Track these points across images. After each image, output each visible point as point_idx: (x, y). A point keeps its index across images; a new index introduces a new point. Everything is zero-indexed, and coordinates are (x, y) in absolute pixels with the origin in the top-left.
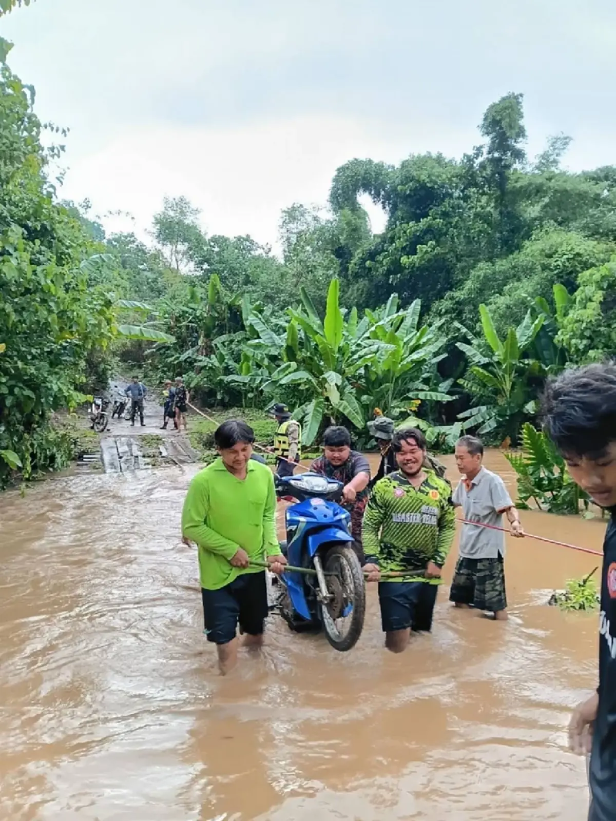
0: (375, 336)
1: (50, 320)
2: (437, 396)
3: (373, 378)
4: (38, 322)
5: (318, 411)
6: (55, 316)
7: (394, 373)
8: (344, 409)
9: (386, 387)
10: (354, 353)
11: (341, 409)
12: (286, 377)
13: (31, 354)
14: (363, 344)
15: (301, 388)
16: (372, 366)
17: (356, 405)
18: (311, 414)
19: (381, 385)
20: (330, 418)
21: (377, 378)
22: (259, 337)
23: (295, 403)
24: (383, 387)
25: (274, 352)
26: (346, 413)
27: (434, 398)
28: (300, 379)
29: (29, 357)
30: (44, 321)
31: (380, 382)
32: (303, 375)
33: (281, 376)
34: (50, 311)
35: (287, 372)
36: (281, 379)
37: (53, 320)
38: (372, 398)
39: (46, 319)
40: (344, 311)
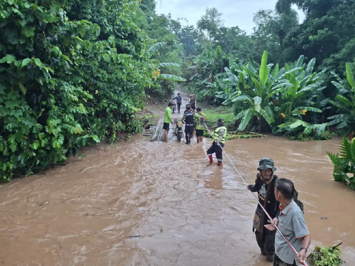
0: (285, 77)
1: (123, 77)
2: (314, 109)
3: (283, 98)
4: (117, 78)
5: (250, 115)
6: (125, 76)
7: (293, 98)
8: (263, 114)
9: (288, 103)
10: (273, 86)
11: (261, 114)
12: (235, 99)
13: (118, 90)
14: (279, 81)
15: (244, 102)
16: (282, 92)
17: (271, 112)
18: (246, 116)
19: (286, 102)
20: (257, 117)
21: (285, 99)
22: (228, 78)
23: (242, 109)
24: (286, 103)
25: (234, 84)
26: (263, 116)
27: (313, 110)
28: (243, 99)
29: (118, 92)
30: (120, 78)
31: (286, 100)
32: (245, 97)
34: (123, 73)
35: (236, 96)
36: (233, 99)
37: (124, 77)
38: (280, 108)
39: (121, 77)
40: (271, 65)
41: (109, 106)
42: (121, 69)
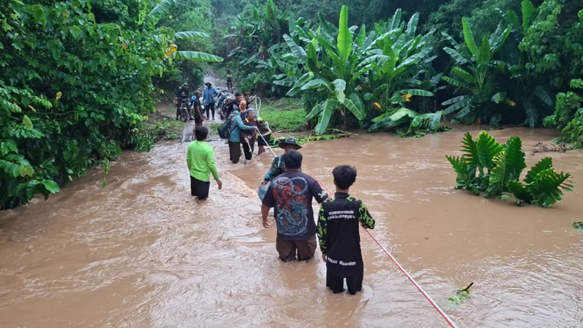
0: (376, 46)
1: (109, 64)
2: (422, 92)
3: (375, 79)
4: (100, 66)
5: (330, 109)
6: (114, 61)
7: (390, 76)
8: (350, 106)
9: (383, 87)
10: (360, 61)
11: (347, 106)
12: (305, 85)
13: (105, 86)
14: (368, 53)
15: (318, 90)
16: (374, 70)
17: (359, 102)
18: (324, 111)
19: (381, 84)
20: (340, 112)
21: (378, 80)
22: (290, 52)
23: (316, 101)
24: (381, 86)
25: (301, 62)
26: (350, 109)
27: (420, 94)
28: (317, 85)
29: (104, 89)
30: (105, 65)
31: (380, 82)
32: (320, 82)
33: (302, 84)
34: (110, 57)
35: (306, 80)
36: (302, 86)
37: (112, 64)
38: (372, 95)
39: (107, 64)
40: (354, 27)
41: (89, 116)
42: (106, 50)
